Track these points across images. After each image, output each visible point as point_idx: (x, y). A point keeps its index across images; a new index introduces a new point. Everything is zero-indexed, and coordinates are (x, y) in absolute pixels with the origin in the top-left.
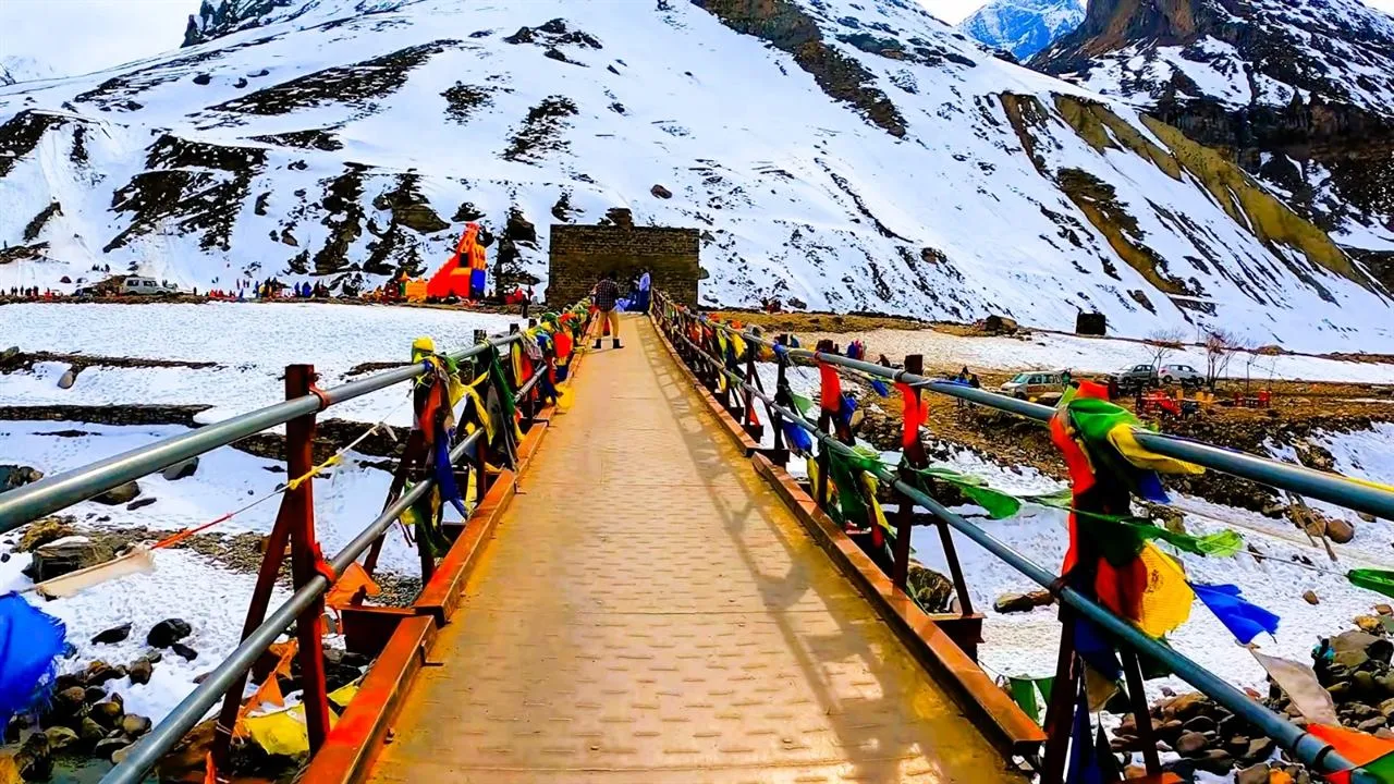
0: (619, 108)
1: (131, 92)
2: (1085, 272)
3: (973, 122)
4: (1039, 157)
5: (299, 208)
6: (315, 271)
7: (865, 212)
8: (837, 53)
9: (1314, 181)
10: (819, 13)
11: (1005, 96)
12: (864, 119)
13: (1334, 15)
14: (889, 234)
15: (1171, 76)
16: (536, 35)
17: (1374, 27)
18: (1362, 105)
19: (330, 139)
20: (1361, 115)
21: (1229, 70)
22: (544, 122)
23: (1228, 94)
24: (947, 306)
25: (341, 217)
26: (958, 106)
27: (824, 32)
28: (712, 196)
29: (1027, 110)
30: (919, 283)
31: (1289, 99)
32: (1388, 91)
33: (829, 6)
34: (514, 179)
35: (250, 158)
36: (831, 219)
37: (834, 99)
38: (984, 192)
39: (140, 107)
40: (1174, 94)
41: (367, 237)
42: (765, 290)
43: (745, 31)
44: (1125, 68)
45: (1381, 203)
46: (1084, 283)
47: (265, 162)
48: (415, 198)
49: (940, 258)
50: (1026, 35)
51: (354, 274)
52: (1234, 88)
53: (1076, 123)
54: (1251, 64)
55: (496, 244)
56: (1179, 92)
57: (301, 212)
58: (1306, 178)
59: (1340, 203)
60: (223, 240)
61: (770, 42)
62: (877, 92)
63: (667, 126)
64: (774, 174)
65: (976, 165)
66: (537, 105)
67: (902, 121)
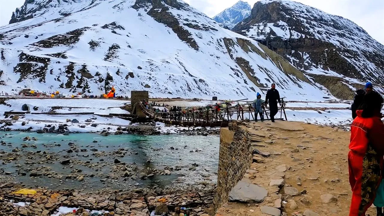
0: (129, 46)
1: (9, 40)
2: (239, 83)
3: (216, 46)
4: (232, 54)
5: (60, 73)
6: (66, 87)
7: (186, 71)
8: (183, 28)
9: (305, 57)
10: (179, 18)
11: (225, 39)
12: (189, 46)
13: (313, 15)
14: (192, 76)
15: (270, 31)
16: (109, 26)
17: (324, 18)
18: (318, 38)
19: (65, 56)
20: (317, 41)
21: (285, 29)
22: (113, 51)
23: (284, 36)
24: (204, 92)
25: (70, 75)
26: (212, 42)
27: (180, 23)
28: (151, 68)
29: (230, 42)
30: (198, 87)
31: (299, 37)
32: (325, 35)
33: (182, 16)
34: (107, 66)
35: (46, 60)
36: (178, 73)
37: (182, 41)
38: (217, 64)
39: (12, 44)
40: (270, 36)
41: (76, 80)
42: (163, 90)
43: (160, 22)
44: (259, 29)
45: (321, 63)
46: (239, 86)
47: (50, 61)
48: (86, 71)
49: (203, 81)
50: (237, 17)
51: (74, 88)
52: (286, 34)
53: (242, 45)
54: (291, 28)
55: (104, 81)
56: (271, 35)
57: (61, 74)
58: (303, 57)
59: (310, 63)
60: (44, 80)
61: (167, 25)
62: (192, 39)
63: (141, 51)
64: (165, 62)
65: (215, 57)
66: (111, 46)
67: (198, 46)
